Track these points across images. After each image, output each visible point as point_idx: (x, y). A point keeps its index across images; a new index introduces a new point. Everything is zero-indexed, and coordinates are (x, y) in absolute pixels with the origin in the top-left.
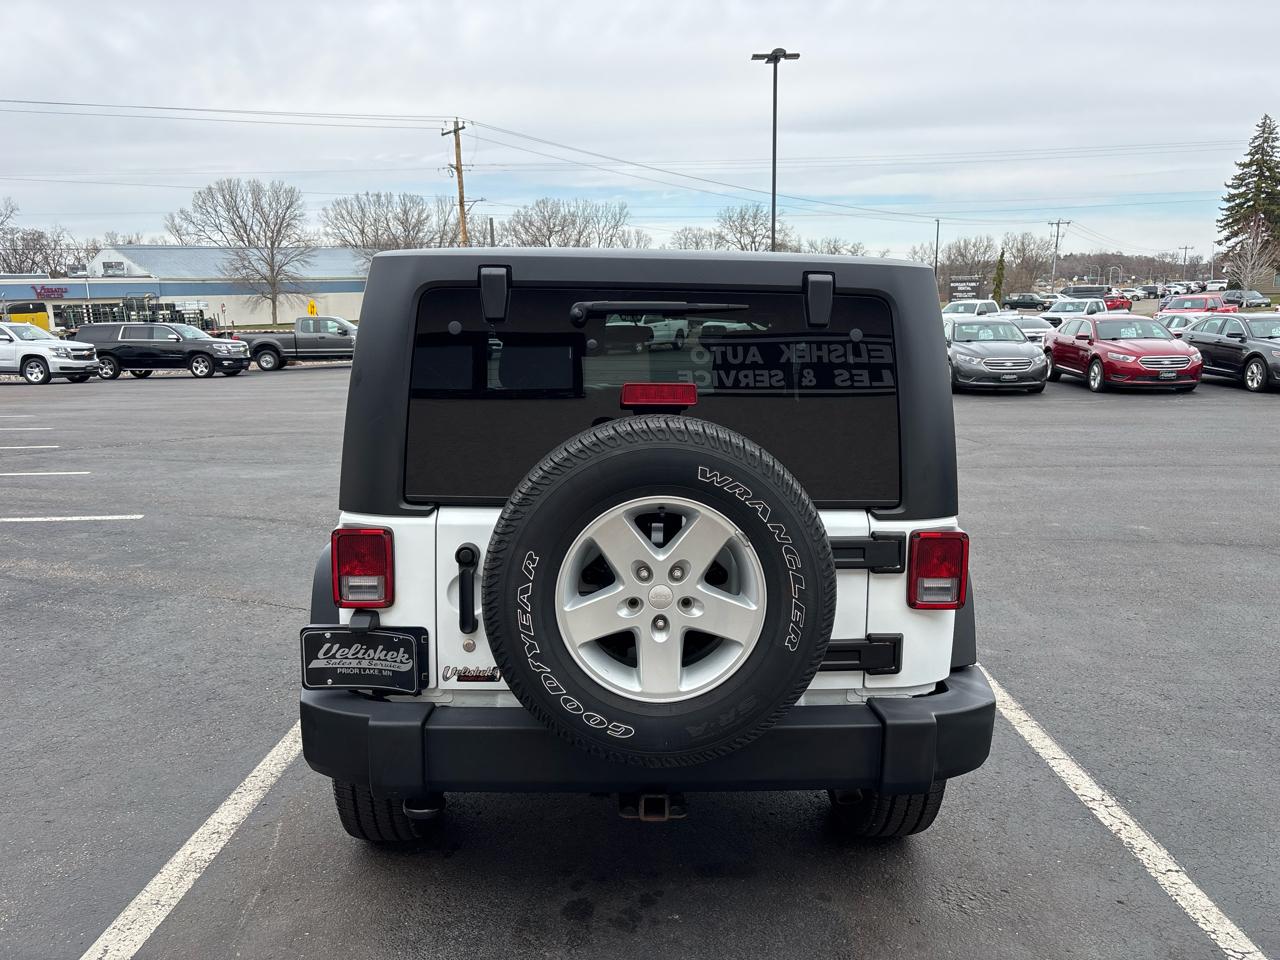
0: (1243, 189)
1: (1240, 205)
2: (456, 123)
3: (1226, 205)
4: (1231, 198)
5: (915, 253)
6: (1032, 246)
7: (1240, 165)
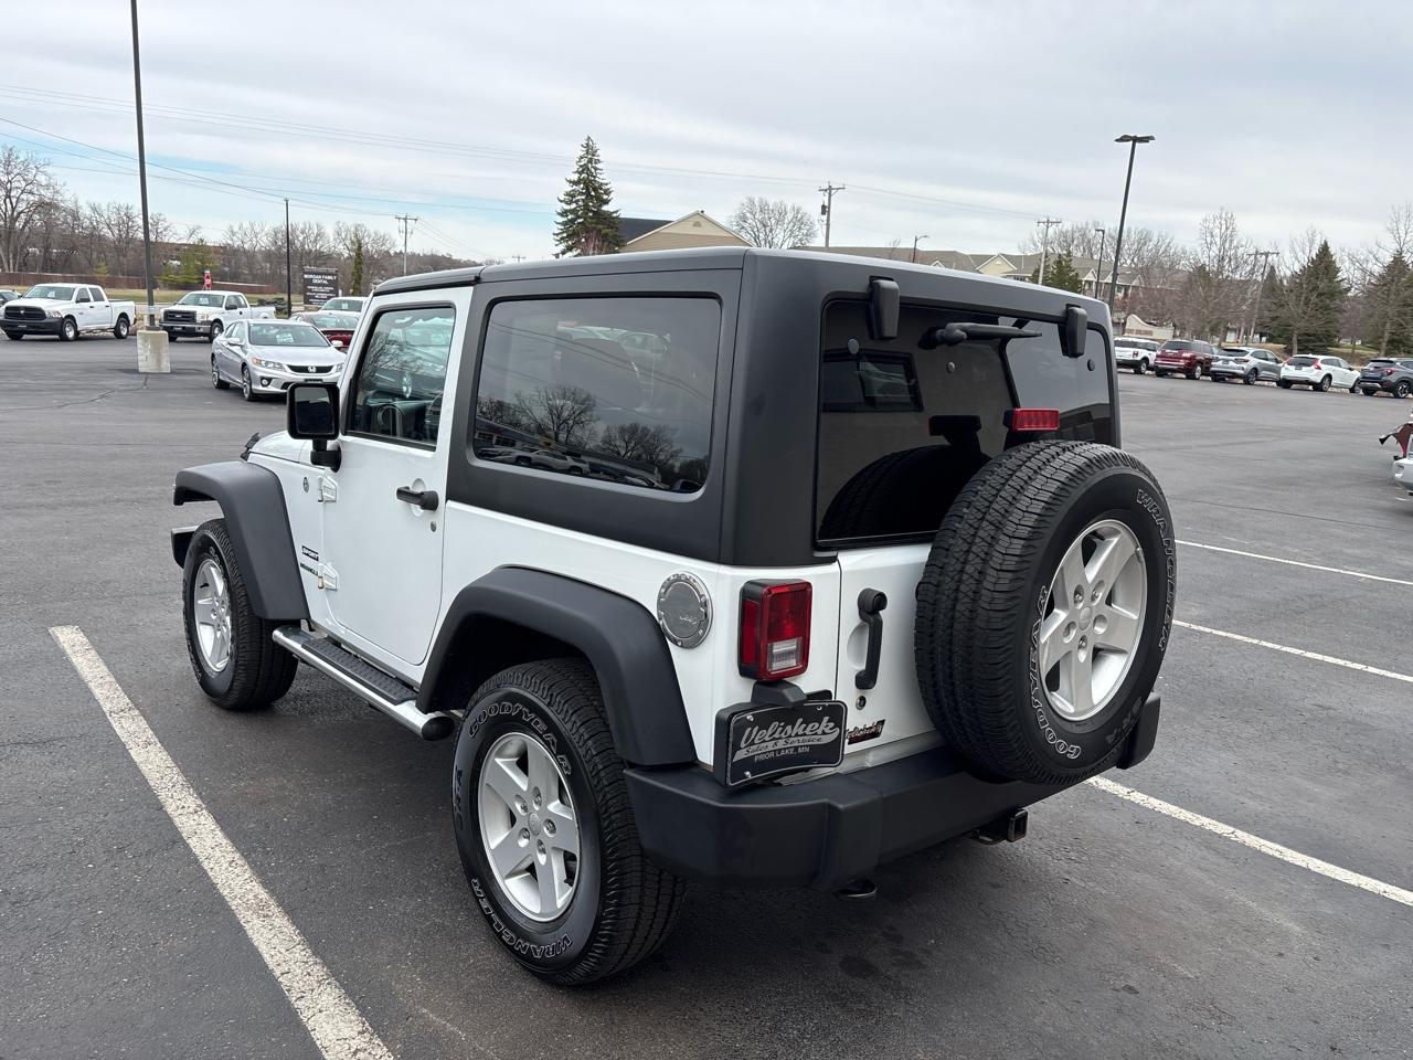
0: (574, 206)
1: (572, 221)
3: (561, 219)
4: (564, 213)
5: (233, 233)
6: (366, 239)
7: (570, 182)
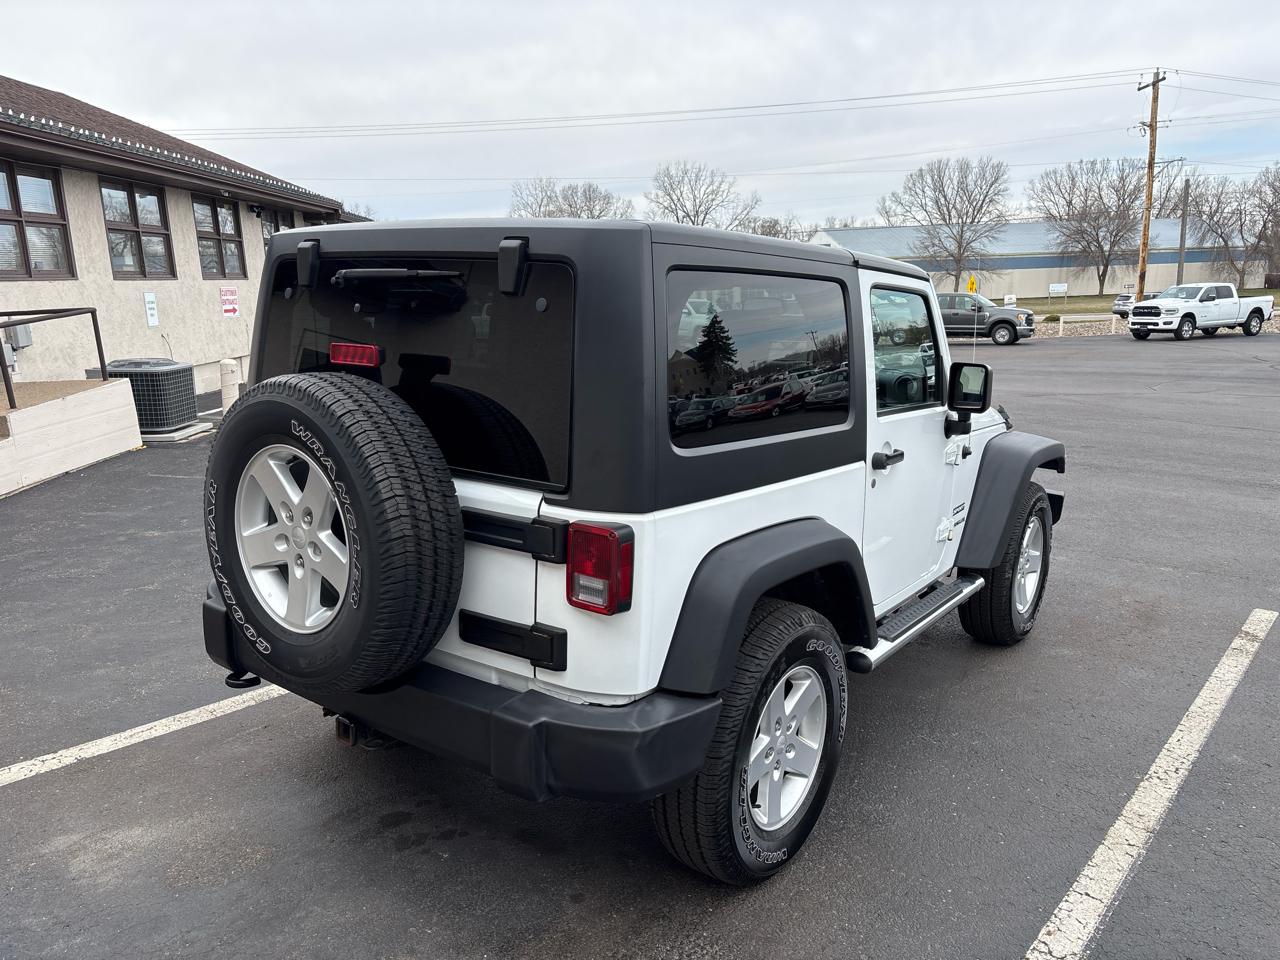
2: (1157, 74)
